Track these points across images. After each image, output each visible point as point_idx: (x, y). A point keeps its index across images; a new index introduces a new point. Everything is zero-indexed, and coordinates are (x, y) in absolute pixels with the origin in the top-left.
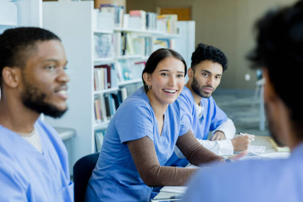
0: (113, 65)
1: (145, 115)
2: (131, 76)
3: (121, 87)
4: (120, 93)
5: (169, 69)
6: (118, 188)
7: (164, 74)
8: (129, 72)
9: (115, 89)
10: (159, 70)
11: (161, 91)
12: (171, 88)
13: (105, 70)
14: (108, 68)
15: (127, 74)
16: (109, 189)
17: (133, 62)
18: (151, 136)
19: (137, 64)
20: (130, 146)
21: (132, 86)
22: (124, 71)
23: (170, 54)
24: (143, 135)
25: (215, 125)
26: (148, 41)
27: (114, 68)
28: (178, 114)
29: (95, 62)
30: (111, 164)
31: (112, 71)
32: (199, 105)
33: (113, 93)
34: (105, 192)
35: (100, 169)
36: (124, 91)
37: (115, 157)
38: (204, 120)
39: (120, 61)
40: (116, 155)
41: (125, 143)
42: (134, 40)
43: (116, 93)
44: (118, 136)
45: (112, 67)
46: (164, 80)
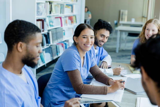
0: (45, 19)
1: (76, 59)
2: (53, 24)
3: (49, 31)
4: (48, 33)
5: (87, 35)
6: (60, 93)
7: (85, 37)
8: (52, 22)
9: (46, 32)
10: (82, 36)
11: (83, 45)
12: (88, 44)
13: (41, 22)
14: (42, 21)
15: (51, 23)
16: (56, 94)
17: (54, 17)
18: (79, 69)
19: (56, 18)
20: (69, 74)
21: (54, 30)
22: (50, 22)
23: (87, 27)
24: (75, 69)
25: (102, 58)
26: (62, 6)
27: (45, 21)
28: (90, 56)
29: (37, 18)
30: (58, 81)
31: (45, 22)
32: (95, 49)
33: (45, 34)
34: (54, 95)
35: (52, 83)
36: (50, 33)
37: (60, 77)
38: (98, 56)
39: (48, 16)
40: (61, 76)
41: (66, 72)
42: (55, 6)
43: (46, 34)
44: (62, 68)
45: (44, 20)
46: (85, 40)
